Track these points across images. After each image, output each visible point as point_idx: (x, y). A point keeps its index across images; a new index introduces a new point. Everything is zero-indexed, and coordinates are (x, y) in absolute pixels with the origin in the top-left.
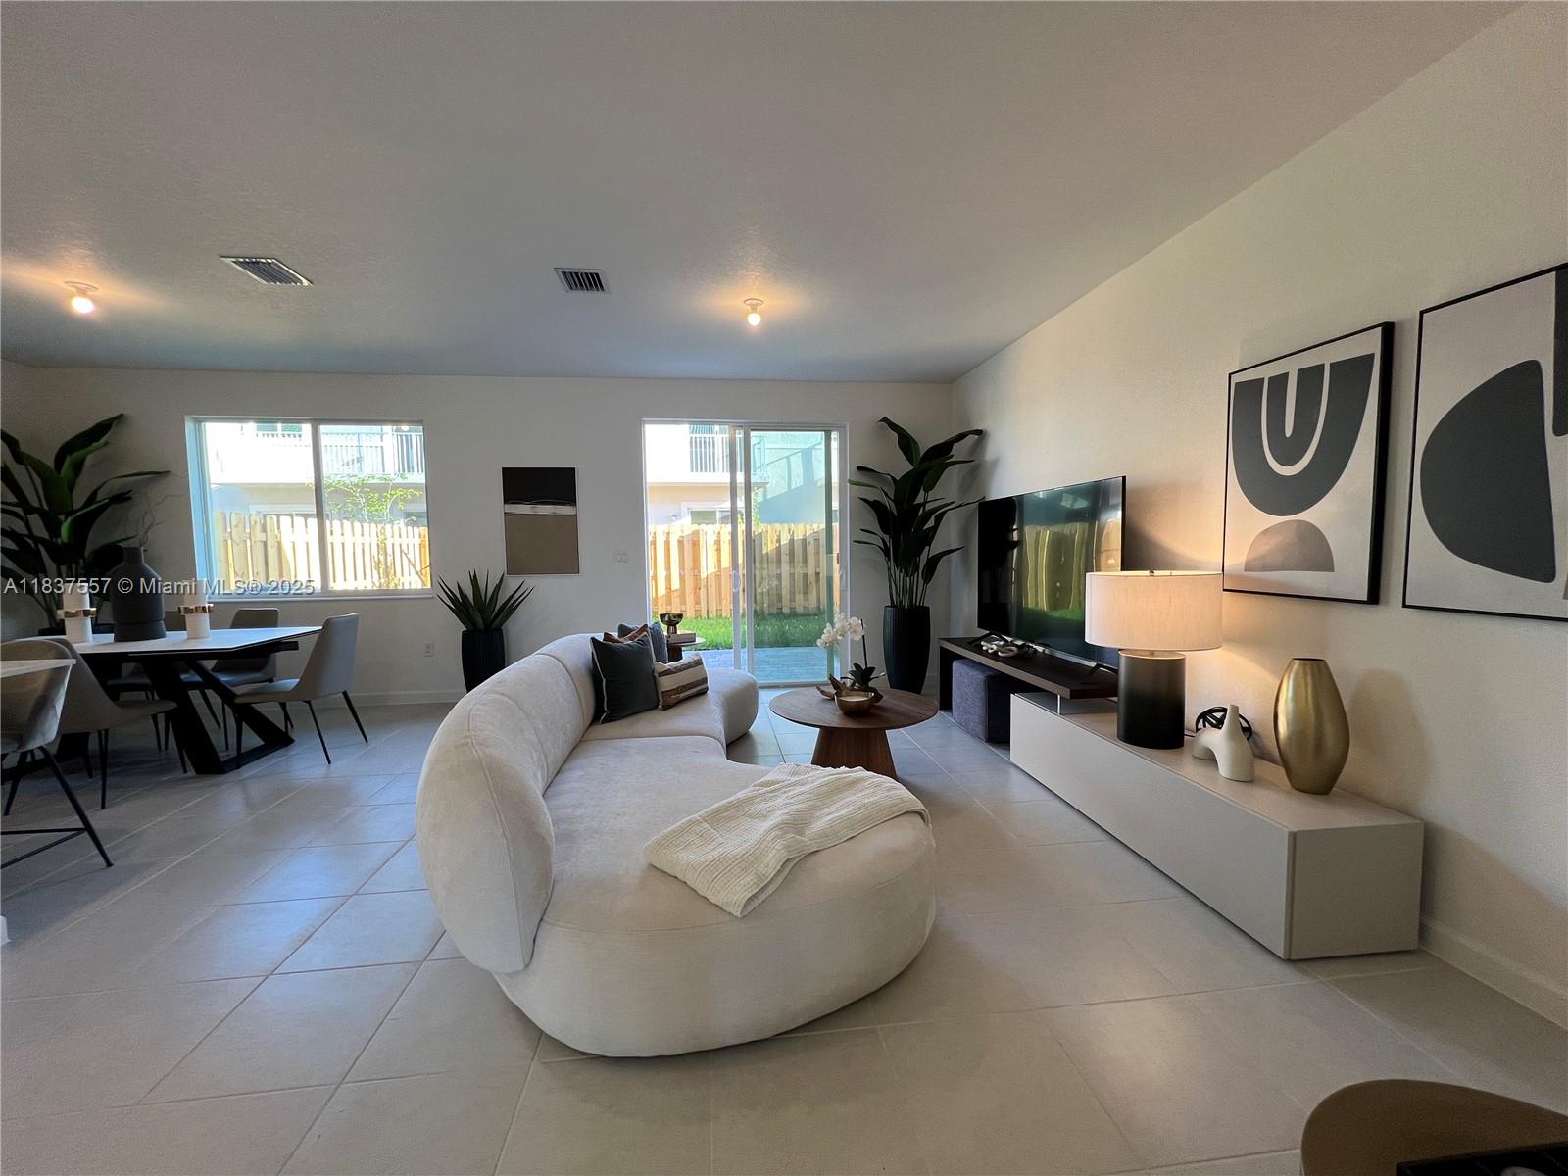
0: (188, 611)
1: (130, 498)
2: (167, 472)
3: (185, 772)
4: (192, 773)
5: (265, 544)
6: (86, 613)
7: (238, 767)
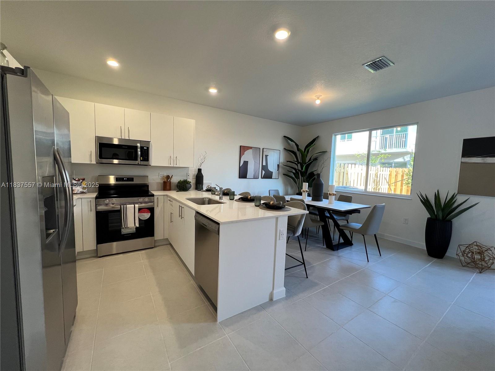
0: (330, 194)
1: (317, 159)
2: (326, 152)
3: (323, 245)
4: (325, 247)
5: (344, 172)
6: (307, 191)
7: (338, 250)
